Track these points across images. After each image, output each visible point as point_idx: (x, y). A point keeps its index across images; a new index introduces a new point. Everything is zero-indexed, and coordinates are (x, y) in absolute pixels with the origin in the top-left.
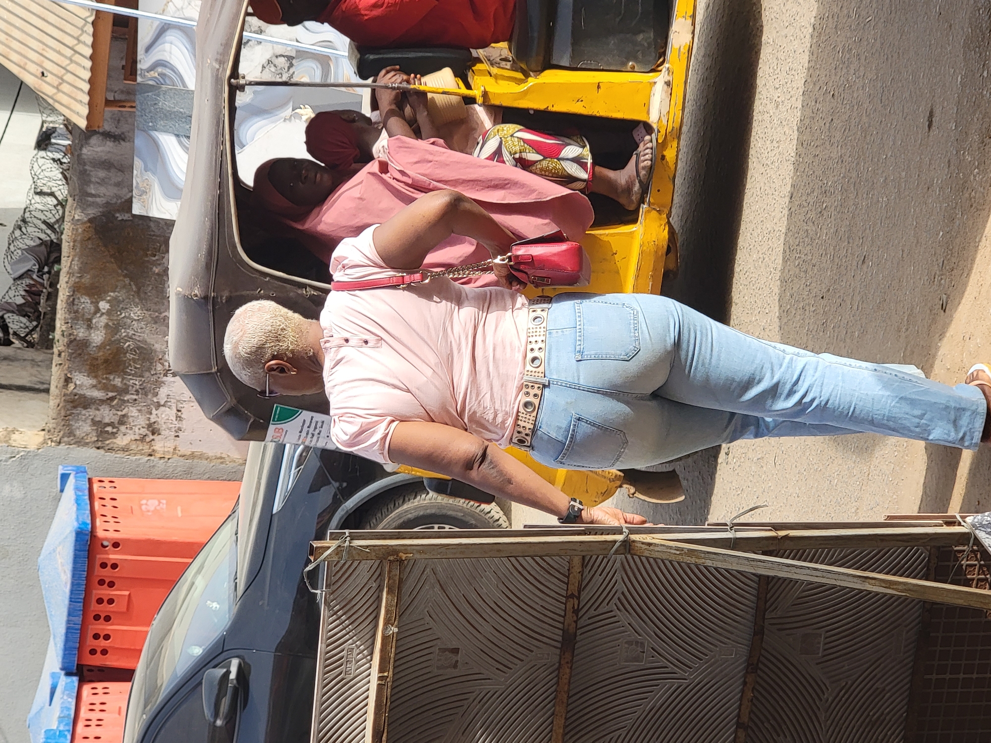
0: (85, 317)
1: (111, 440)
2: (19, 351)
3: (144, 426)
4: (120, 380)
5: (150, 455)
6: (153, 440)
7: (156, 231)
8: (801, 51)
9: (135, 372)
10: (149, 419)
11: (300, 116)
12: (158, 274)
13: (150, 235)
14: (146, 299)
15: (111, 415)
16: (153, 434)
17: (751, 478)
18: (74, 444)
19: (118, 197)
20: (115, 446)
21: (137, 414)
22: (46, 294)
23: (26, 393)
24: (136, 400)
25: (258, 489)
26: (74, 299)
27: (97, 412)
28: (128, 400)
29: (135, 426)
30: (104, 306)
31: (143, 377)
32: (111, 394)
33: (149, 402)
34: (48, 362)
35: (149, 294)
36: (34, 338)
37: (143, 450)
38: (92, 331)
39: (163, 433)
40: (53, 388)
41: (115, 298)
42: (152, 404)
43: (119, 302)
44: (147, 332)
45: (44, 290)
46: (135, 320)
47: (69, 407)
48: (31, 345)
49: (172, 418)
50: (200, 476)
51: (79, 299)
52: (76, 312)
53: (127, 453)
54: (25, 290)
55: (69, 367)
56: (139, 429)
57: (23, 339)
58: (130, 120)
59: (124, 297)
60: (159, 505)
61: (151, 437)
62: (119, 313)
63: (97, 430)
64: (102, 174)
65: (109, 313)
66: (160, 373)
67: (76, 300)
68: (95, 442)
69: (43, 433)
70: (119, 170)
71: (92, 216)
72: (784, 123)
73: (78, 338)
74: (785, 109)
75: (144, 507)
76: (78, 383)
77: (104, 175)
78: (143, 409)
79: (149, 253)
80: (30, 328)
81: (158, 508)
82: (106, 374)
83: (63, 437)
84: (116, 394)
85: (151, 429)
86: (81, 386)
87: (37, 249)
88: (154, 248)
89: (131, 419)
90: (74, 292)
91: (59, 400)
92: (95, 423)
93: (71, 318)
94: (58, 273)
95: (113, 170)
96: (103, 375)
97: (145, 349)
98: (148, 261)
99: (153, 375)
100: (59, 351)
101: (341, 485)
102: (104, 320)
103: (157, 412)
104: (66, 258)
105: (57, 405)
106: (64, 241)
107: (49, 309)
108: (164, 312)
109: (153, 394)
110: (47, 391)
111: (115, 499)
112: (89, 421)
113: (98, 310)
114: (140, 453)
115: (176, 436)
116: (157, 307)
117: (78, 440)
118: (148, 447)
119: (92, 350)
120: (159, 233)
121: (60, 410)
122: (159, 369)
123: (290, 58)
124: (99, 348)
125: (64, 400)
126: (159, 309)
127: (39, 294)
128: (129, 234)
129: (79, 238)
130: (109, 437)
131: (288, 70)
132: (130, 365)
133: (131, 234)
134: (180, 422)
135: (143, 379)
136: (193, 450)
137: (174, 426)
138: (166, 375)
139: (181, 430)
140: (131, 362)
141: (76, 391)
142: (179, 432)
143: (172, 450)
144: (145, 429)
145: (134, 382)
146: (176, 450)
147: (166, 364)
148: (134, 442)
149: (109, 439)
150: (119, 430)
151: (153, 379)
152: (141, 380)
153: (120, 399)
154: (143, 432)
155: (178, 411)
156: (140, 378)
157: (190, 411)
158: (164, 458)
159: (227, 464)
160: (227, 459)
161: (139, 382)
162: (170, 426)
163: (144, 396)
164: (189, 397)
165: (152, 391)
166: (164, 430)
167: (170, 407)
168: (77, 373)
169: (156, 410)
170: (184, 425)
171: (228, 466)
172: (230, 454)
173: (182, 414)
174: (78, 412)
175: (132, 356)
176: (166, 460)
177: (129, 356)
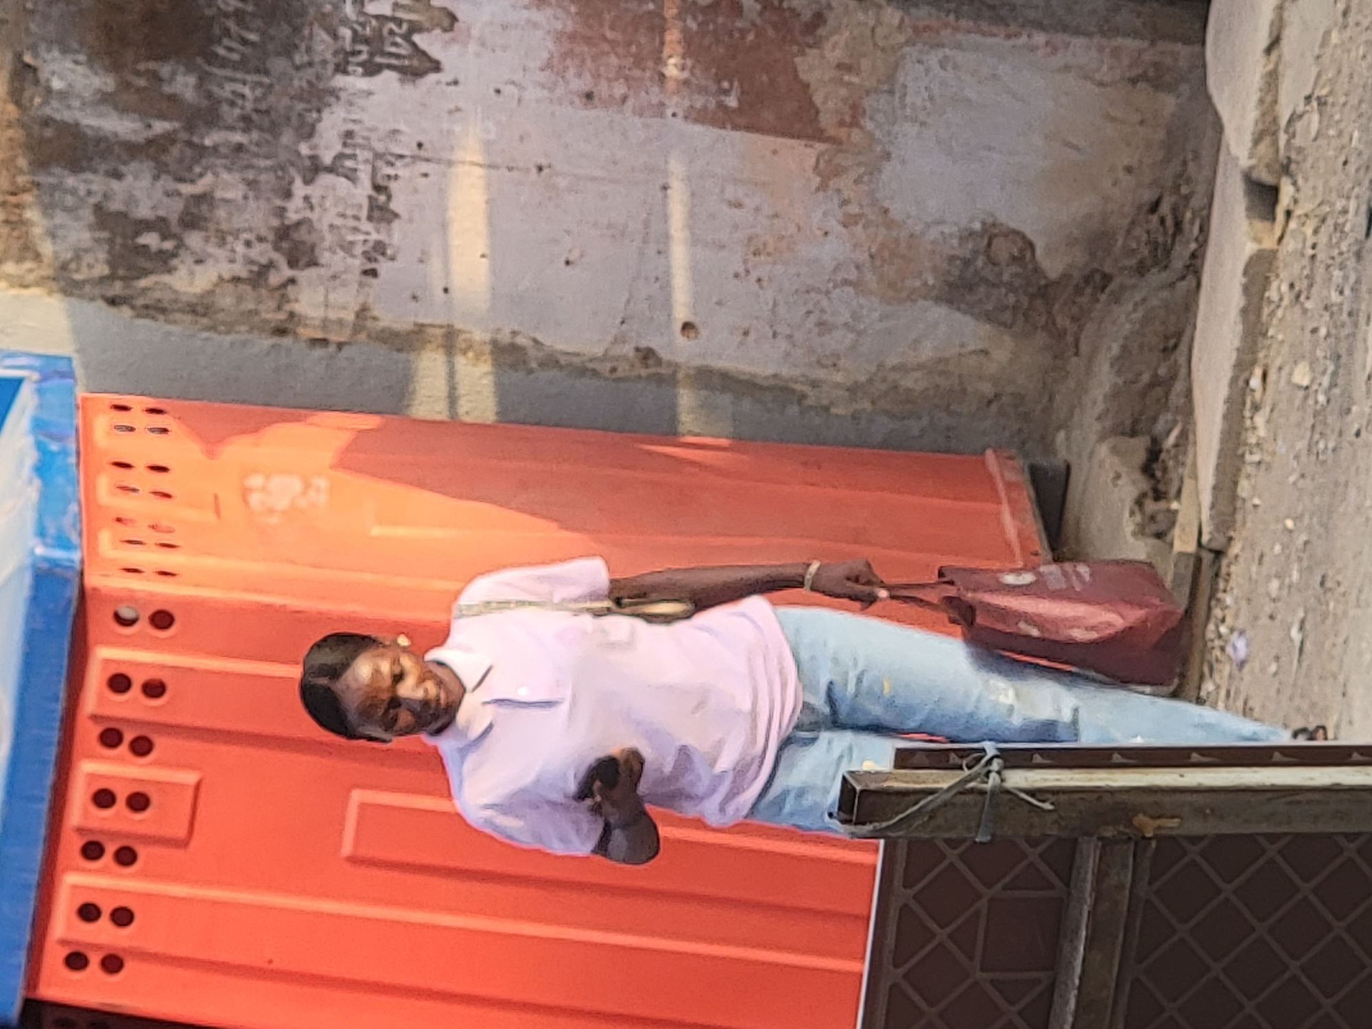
1: (154, 278)
3: (264, 232)
4: (192, 80)
5: (281, 331)
6: (292, 281)
9: (243, 56)
10: (281, 212)
15: (158, 193)
18: (38, 284)
20: (167, 296)
21: (241, 195)
24: (239, 148)
27: (114, 183)
28: (215, 148)
29: (236, 234)
31: (266, 72)
32: (160, 127)
33: (283, 156)
37: (256, 312)
39: (325, 257)
42: (292, 164)
47: (23, 162)
49: (357, 212)
53: (205, 321)
55: (29, 34)
56: (248, 244)
60: (305, 493)
61: (287, 272)
63: (111, 242)
66: (325, 63)
68: (102, 280)
75: (255, 499)
76: (57, 84)
78: (263, 177)
81: (302, 503)
82: (148, 59)
85: (285, 245)
86: (63, 95)
89: (221, 213)
92: (105, 218)
96: (136, 61)
99: (298, 68)
103: (309, 190)
109: (298, 128)
111: (162, 470)
112: (87, 215)
114: (248, 322)
115: (366, 273)
117: (49, 272)
118: (272, 304)
122: (320, 48)
130: (150, 265)
132: (227, 32)
134: (383, 225)
135: (266, 80)
136: (421, 320)
137: (361, 237)
138: (342, 67)
139: (383, 254)
140: (231, 24)
141: (47, 111)
142: (376, 260)
143: (350, 317)
144: (267, 247)
145: (239, 88)
146: (366, 319)
147: (346, 33)
148: (231, 287)
149: (145, 273)
150: (181, 245)
151: (299, 82)
152: (260, 84)
153: (189, 144)
154: (261, 254)
155: (378, 188)
156: (256, 78)
157: (416, 191)
158: (324, 342)
159: (531, 371)
160: (532, 352)
161: (253, 89)
162: (350, 238)
163: (267, 136)
164: (415, 146)
165: (294, 120)
166: (331, 249)
167: (351, 176)
168: (56, 53)
169: (308, 182)
170: (396, 235)
171: (532, 377)
172: (540, 338)
173: (389, 197)
174: (51, 180)
175: (234, 3)
176: (332, 348)
177: (226, 2)
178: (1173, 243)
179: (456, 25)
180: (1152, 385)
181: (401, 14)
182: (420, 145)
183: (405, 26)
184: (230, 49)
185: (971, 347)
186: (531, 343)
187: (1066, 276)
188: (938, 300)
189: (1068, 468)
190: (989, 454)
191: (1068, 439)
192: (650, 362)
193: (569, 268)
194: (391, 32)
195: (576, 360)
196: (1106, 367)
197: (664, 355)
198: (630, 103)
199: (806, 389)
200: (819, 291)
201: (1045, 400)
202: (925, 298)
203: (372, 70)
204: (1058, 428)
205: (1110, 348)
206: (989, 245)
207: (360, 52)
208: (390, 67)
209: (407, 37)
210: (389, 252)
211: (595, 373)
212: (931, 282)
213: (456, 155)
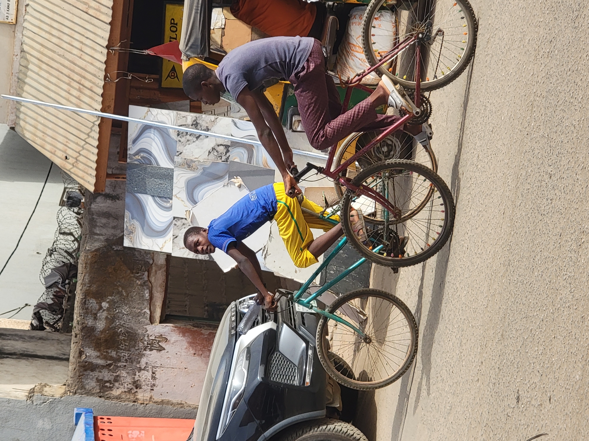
0: (93, 313)
1: (108, 392)
2: (49, 334)
3: (131, 382)
5: (135, 402)
6: (137, 392)
7: (139, 257)
8: (566, 141)
9: (125, 348)
10: (134, 378)
11: (234, 183)
12: (140, 285)
13: (135, 260)
14: (132, 301)
15: (109, 376)
16: (137, 388)
17: (533, 418)
18: (85, 394)
19: (114, 235)
20: (112, 395)
21: (126, 375)
22: (67, 297)
23: (53, 361)
24: (125, 366)
25: (206, 423)
26: (85, 301)
27: (100, 373)
28: (120, 366)
29: (125, 383)
30: (105, 305)
31: (130, 351)
32: (109, 362)
33: (134, 367)
34: (68, 341)
35: (134, 297)
36: (59, 326)
37: (129, 398)
38: (97, 321)
39: (143, 387)
40: (71, 358)
41: (112, 300)
42: (136, 369)
43: (115, 303)
44: (133, 322)
45: (66, 295)
46: (125, 314)
47: (81, 370)
48: (56, 330)
49: (149, 378)
50: (168, 416)
51: (89, 300)
52: (87, 309)
53: (119, 400)
54: (53, 295)
55: (82, 345)
56: (127, 385)
57: (52, 326)
58: (122, 186)
59: (118, 299)
60: (140, 434)
61: (135, 390)
62: (114, 310)
63: (100, 385)
64: (104, 221)
65: (108, 309)
66: (142, 349)
67: (87, 301)
68: (98, 393)
69: (65, 386)
70: (116, 219)
71: (97, 247)
72: (555, 188)
73: (88, 326)
74: (555, 179)
75: (130, 436)
76: (88, 354)
77: (105, 221)
78: (130, 372)
79: (135, 271)
80: (57, 319)
81: (139, 436)
82: (106, 349)
83: (77, 389)
84: (112, 362)
85: (135, 385)
86: (90, 356)
87: (61, 268)
88: (138, 269)
89: (122, 378)
90: (85, 296)
91: (75, 366)
92: (98, 380)
93: (83, 313)
94: (75, 284)
95: (111, 218)
96: (104, 349)
97: (132, 333)
98: (134, 277)
99: (136, 350)
100: (76, 334)
101: (261, 422)
102: (105, 314)
103: (139, 374)
104: (80, 275)
105: (74, 369)
106: (79, 264)
107: (69, 307)
108: (144, 309)
109: (137, 362)
110: (67, 360)
111: (111, 430)
112: (95, 380)
113: (101, 308)
114: (128, 400)
116: (140, 306)
117: (87, 392)
118: (133, 396)
119: (97, 333)
120: (140, 259)
121: (76, 372)
122: (141, 346)
123: (227, 147)
124: (102, 332)
125: (79, 366)
126: (141, 308)
127: (62, 297)
129: (89, 262)
130: (107, 389)
131: (226, 154)
134: (154, 380)
135: (130, 353)
136: (163, 399)
137: (150, 383)
138: (145, 350)
140: (122, 342)
141: (86, 359)
142: (153, 387)
143: (149, 399)
144: (131, 385)
145: (124, 354)
146: (152, 399)
147: (146, 343)
148: (124, 393)
149: (107, 391)
150: (114, 385)
151: (137, 353)
153: (115, 365)
154: (130, 387)
155: (153, 373)
156: (128, 352)
157: (161, 374)
158: (143, 404)
159: (185, 408)
161: (127, 355)
162: (148, 383)
163: (131, 363)
165: (136, 360)
166: (144, 385)
167: (148, 371)
168: (87, 348)
169: (139, 372)
170: (157, 382)
172: (187, 402)
173: (156, 375)
174: (87, 373)
175: (123, 337)
176: (145, 405)
177: (121, 337)
179: (168, 341)
181: (156, 339)
182: (161, 365)
183: (157, 341)
184: (122, 346)
186: (185, 403)
193: (192, 388)
194: (155, 342)
195: (194, 406)
198: (203, 355)
203: (151, 350)
207: (149, 347)
208: (155, 349)
209: (158, 343)
210: (156, 386)
213: (168, 366)
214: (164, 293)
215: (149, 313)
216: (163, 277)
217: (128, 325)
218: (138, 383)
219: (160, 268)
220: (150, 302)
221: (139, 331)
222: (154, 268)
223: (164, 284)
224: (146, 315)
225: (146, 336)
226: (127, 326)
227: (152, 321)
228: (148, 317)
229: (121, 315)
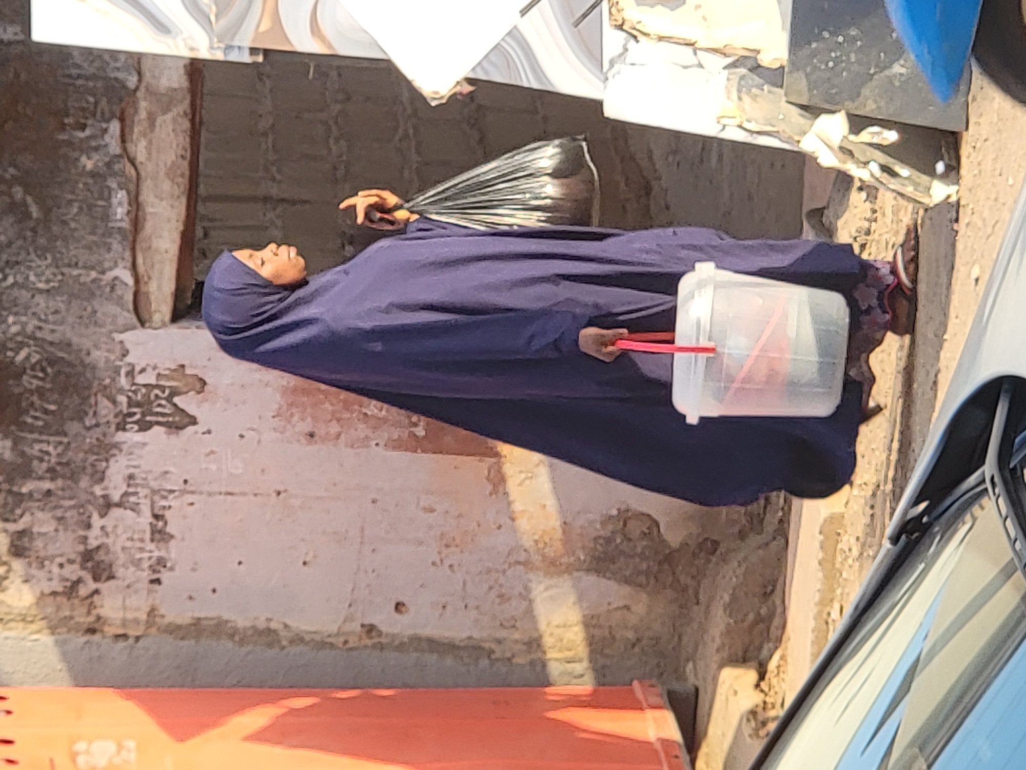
3: (73, 556)
4: (8, 443)
5: (92, 631)
6: (97, 592)
7: (85, 65)
9: (47, 426)
10: (84, 540)
12: (93, 174)
13: (70, 76)
14: (65, 239)
21: (53, 529)
24: (49, 493)
28: (31, 494)
29: (52, 558)
31: (66, 435)
33: (84, 497)
35: (73, 225)
37: (71, 618)
39: (120, 572)
42: (89, 502)
44: (70, 319)
46: (41, 291)
49: (142, 536)
53: (33, 626)
56: (61, 566)
59: (11, 233)
60: (119, 753)
61: (93, 586)
66: (108, 424)
75: (81, 760)
78: (68, 514)
79: (70, 121)
81: (117, 760)
85: (89, 565)
88: (83, 110)
89: (39, 543)
97: (70, 364)
98: (69, 144)
99: (88, 429)
103: (103, 522)
108: (111, 269)
109: (92, 475)
114: (66, 625)
115: (152, 582)
116: (94, 258)
118: (84, 610)
120: (92, 70)
122: (104, 412)
126: (100, 263)
128: (17, 75)
132: (32, 404)
133: (23, 76)
134: (162, 544)
135: (65, 440)
136: (197, 615)
137: (146, 555)
138: (122, 426)
139: (165, 566)
140: (35, 398)
142: (159, 572)
143: (144, 617)
144: (76, 567)
145: (45, 447)
146: (155, 616)
147: (122, 399)
148: (52, 598)
150: (10, 570)
151: (90, 439)
152: (60, 443)
153: (10, 492)
154: (72, 572)
155: (156, 517)
156: (58, 439)
157: (185, 517)
158: (125, 636)
159: (283, 648)
160: (283, 633)
161: (55, 448)
162: (138, 556)
163: (69, 482)
164: (181, 481)
165: (89, 470)
166: (123, 566)
167: (135, 508)
169: (102, 516)
170: (173, 551)
171: (285, 651)
172: (289, 622)
173: (166, 523)
175: (36, 382)
176: (131, 641)
177: (30, 382)
178: (765, 513)
179: (206, 388)
180: (756, 623)
181: (162, 383)
182: (186, 482)
183: (167, 392)
184: (35, 418)
185: (615, 605)
186: (282, 626)
187: (684, 545)
188: (588, 570)
189: (697, 690)
190: (636, 683)
191: (695, 667)
192: (373, 634)
193: (306, 568)
194: (157, 396)
195: (318, 638)
196: (720, 612)
197: (384, 628)
198: (343, 435)
199: (493, 646)
200: (497, 571)
201: (676, 639)
202: (577, 570)
203: (144, 426)
204: (688, 660)
205: (722, 598)
206: (625, 524)
207: (135, 414)
208: (158, 423)
209: (169, 399)
210: (169, 565)
211: (332, 646)
212: (582, 558)
213: (214, 488)
214: (184, 200)
215: (130, 281)
216: (181, 139)
217: (53, 331)
218: (101, 556)
219: (165, 101)
220: (134, 241)
221: (96, 354)
222: (143, 104)
223: (185, 164)
224: (119, 292)
225: (123, 372)
226: (50, 338)
227: (145, 316)
228: (129, 297)
229: (25, 295)
